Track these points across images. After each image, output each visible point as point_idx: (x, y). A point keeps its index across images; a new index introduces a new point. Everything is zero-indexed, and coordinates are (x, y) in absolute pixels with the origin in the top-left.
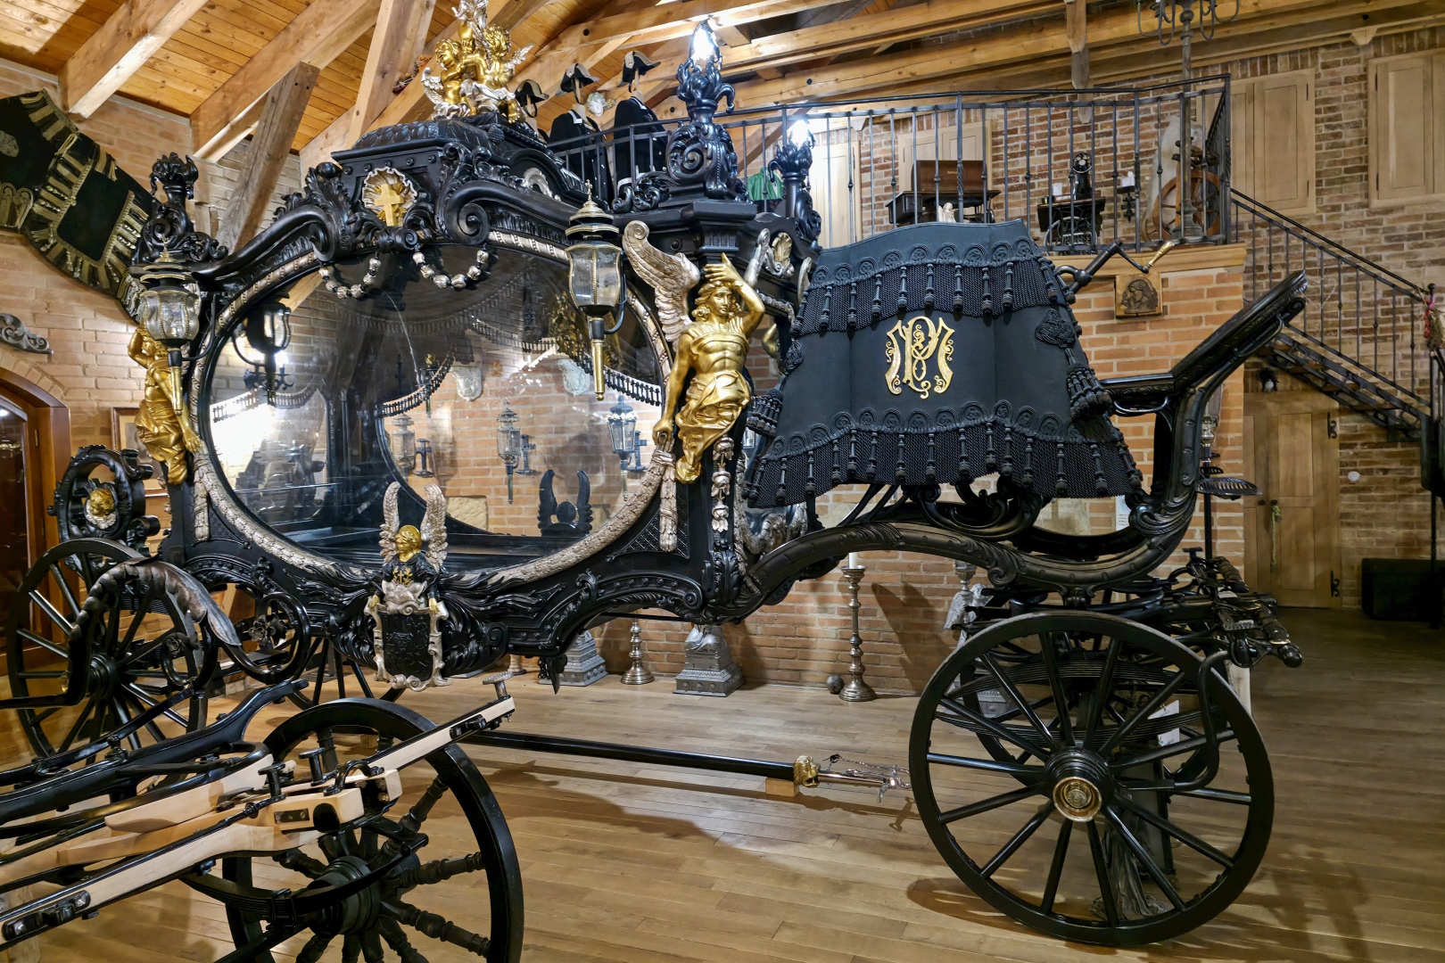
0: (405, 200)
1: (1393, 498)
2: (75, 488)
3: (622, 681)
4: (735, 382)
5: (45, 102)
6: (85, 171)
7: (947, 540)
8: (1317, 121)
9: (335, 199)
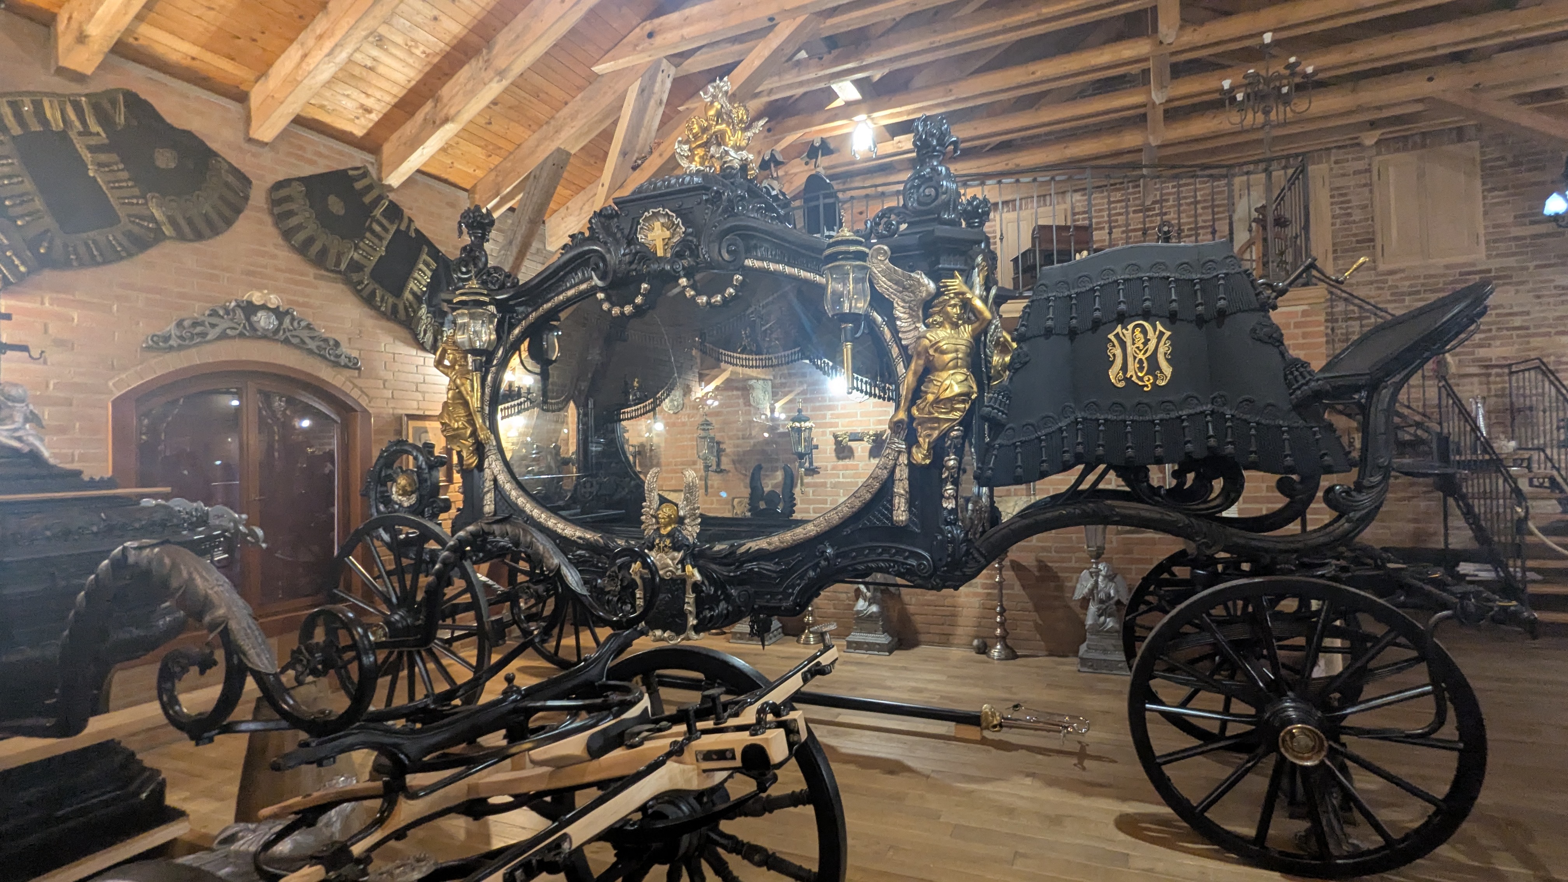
0: (673, 235)
1: (1403, 499)
2: (383, 474)
3: (798, 641)
4: (966, 379)
5: (365, 174)
6: (393, 229)
7: (1158, 516)
8: (1332, 204)
9: (613, 235)
